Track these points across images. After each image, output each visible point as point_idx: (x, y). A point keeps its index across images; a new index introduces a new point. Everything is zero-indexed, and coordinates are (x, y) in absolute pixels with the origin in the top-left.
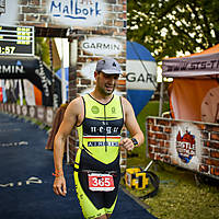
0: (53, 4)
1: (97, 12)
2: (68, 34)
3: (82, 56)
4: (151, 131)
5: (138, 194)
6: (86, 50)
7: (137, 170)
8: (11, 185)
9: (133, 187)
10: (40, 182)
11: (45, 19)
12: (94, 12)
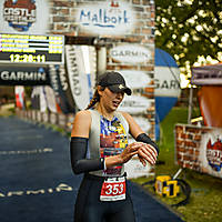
0: (82, 13)
1: (126, 20)
2: (95, 42)
3: (111, 63)
4: (180, 139)
5: (170, 202)
6: (115, 58)
7: (167, 178)
8: (43, 191)
9: (164, 195)
10: (70, 189)
11: (75, 28)
12: (123, 20)
